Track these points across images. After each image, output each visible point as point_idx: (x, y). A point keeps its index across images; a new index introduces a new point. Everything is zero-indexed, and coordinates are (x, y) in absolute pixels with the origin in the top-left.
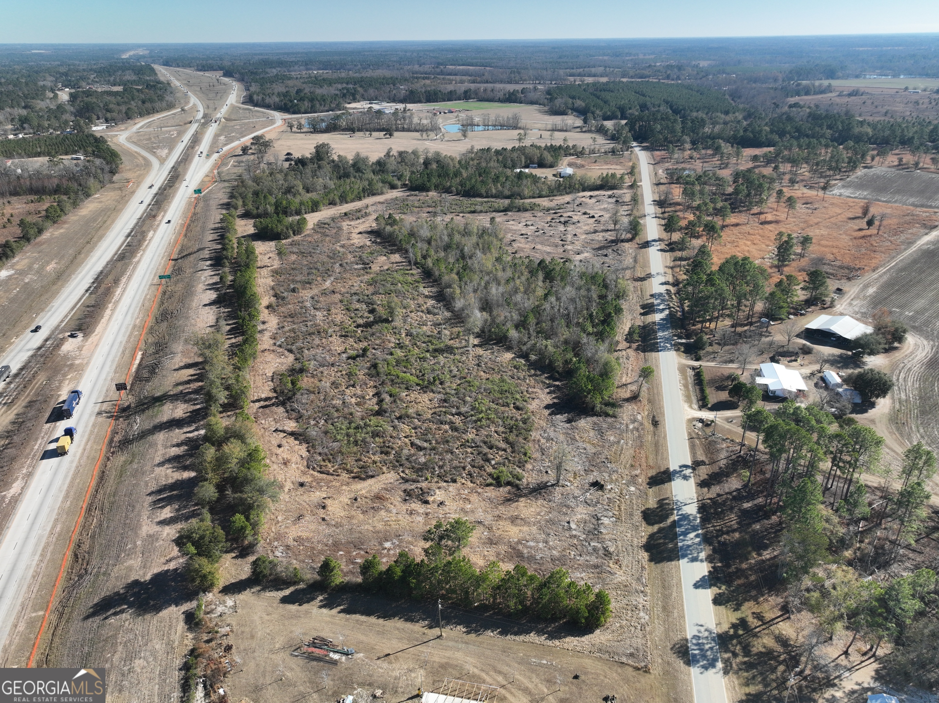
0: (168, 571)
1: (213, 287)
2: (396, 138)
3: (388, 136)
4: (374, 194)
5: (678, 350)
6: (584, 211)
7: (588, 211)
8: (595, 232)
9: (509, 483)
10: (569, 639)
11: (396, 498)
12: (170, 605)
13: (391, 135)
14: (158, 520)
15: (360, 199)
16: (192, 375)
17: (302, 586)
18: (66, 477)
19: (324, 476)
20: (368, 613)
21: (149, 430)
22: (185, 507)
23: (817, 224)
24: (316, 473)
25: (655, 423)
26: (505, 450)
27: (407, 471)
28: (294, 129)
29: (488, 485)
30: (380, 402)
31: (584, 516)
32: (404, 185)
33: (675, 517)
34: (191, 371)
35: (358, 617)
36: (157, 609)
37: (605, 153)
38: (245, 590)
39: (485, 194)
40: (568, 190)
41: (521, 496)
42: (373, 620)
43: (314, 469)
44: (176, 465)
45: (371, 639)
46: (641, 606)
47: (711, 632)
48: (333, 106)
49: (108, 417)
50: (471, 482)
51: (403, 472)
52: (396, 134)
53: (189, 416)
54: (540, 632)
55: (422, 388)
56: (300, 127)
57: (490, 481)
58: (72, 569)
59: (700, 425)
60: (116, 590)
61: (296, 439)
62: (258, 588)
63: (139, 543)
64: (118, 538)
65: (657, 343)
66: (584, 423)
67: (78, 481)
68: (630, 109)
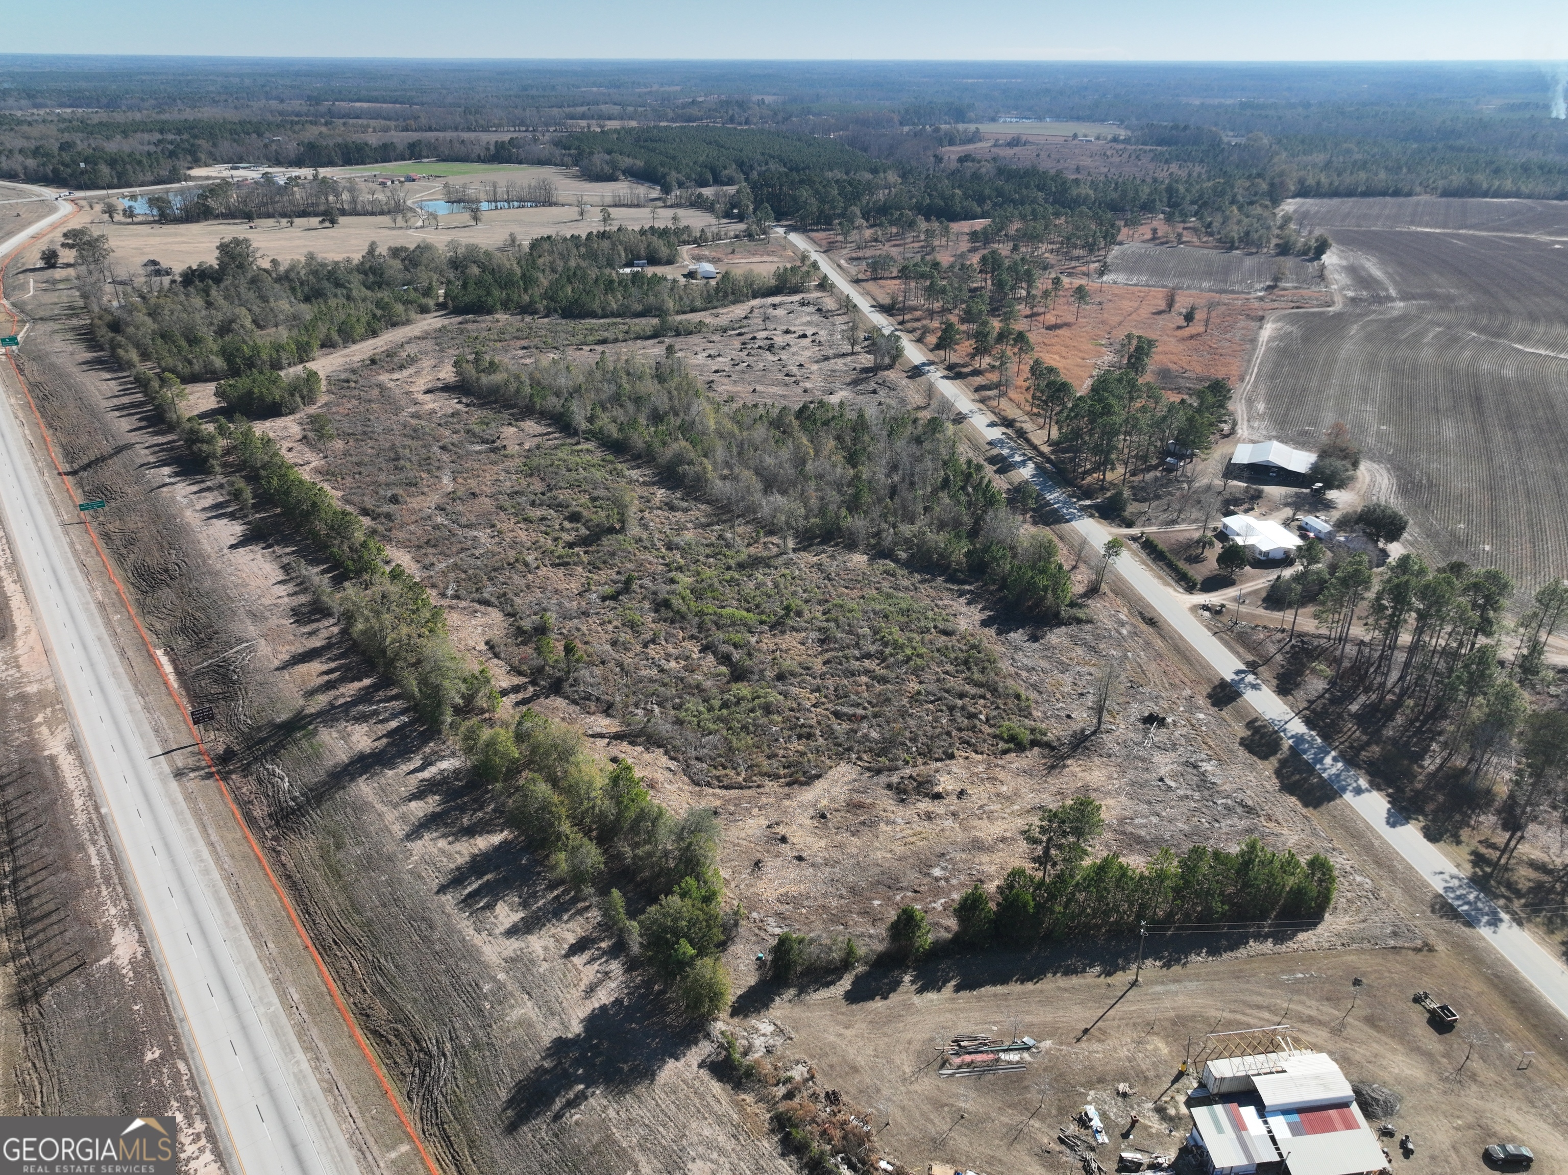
0: (603, 1008)
1: (217, 511)
2: (344, 227)
3: (327, 224)
4: (394, 325)
5: (1092, 516)
6: (784, 328)
7: (792, 329)
8: (827, 358)
9: (1034, 743)
10: (1301, 936)
11: (886, 802)
12: (664, 1062)
13: (333, 222)
14: (502, 929)
15: (374, 334)
16: (327, 673)
17: (860, 969)
18: (220, 901)
19: (734, 793)
20: (1004, 980)
21: (324, 783)
22: (534, 895)
23: (1120, 324)
24: (717, 791)
25: (1152, 622)
26: (983, 697)
27: (865, 757)
28: (118, 217)
29: (1005, 752)
30: (725, 659)
31: (1170, 767)
32: (441, 306)
33: (1287, 743)
34: (316, 666)
35: (988, 990)
36: (647, 1074)
37: (736, 237)
38: (773, 1000)
39: (600, 312)
40: (731, 298)
41: (1063, 758)
42: (1015, 988)
43: (709, 785)
44: (442, 830)
45: (1042, 1016)
46: (1348, 869)
47: (1460, 879)
48: (165, 173)
49: (204, 778)
50: (976, 752)
51: (860, 759)
52: (342, 220)
53: (388, 745)
54: (1260, 937)
55: (772, 628)
56: (129, 213)
57: (1002, 745)
58: (391, 1057)
59: (1207, 614)
60: (532, 1066)
61: (633, 743)
62: (792, 992)
63: (501, 976)
64: (445, 980)
65: (1056, 510)
66: (1056, 637)
67: (252, 903)
68: (725, 168)
